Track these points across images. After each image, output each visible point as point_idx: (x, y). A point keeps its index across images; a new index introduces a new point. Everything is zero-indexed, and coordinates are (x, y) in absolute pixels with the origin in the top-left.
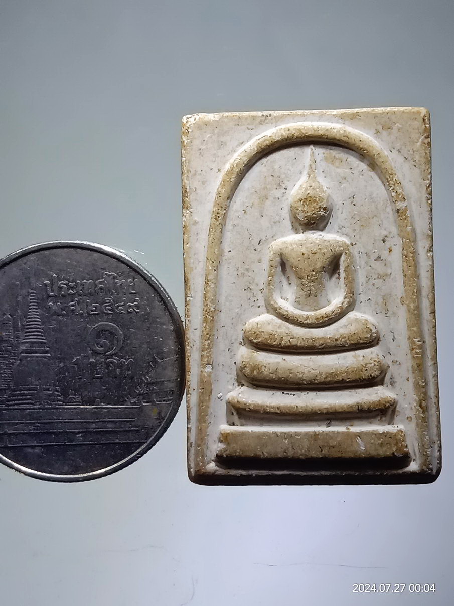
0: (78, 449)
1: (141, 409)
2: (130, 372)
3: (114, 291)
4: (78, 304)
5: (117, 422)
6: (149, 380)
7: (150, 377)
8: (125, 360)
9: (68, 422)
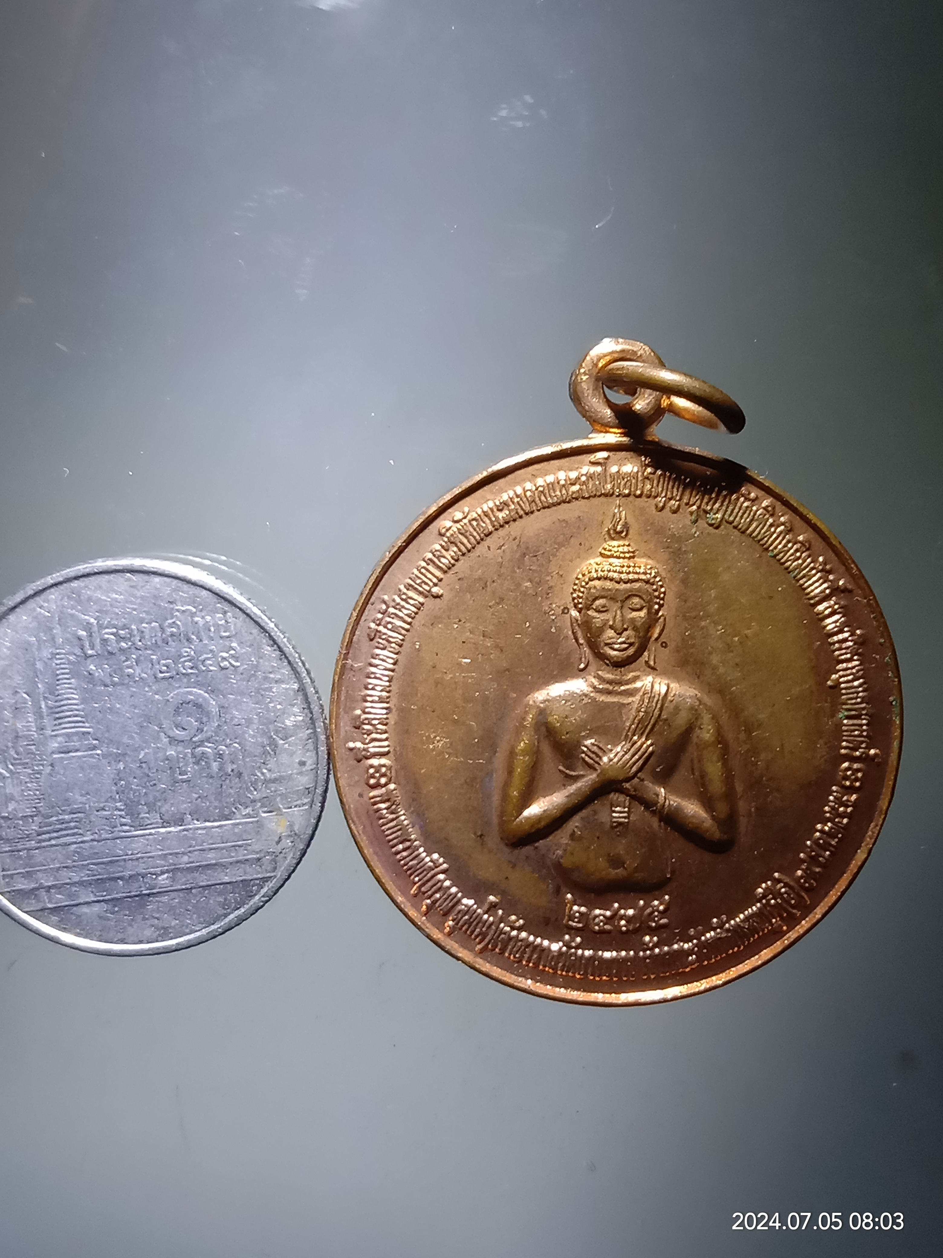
0: (165, 899)
1: (259, 825)
2: (235, 766)
3: (193, 637)
4: (137, 665)
5: (222, 849)
6: (268, 776)
7: (270, 771)
8: (224, 748)
9: (142, 858)
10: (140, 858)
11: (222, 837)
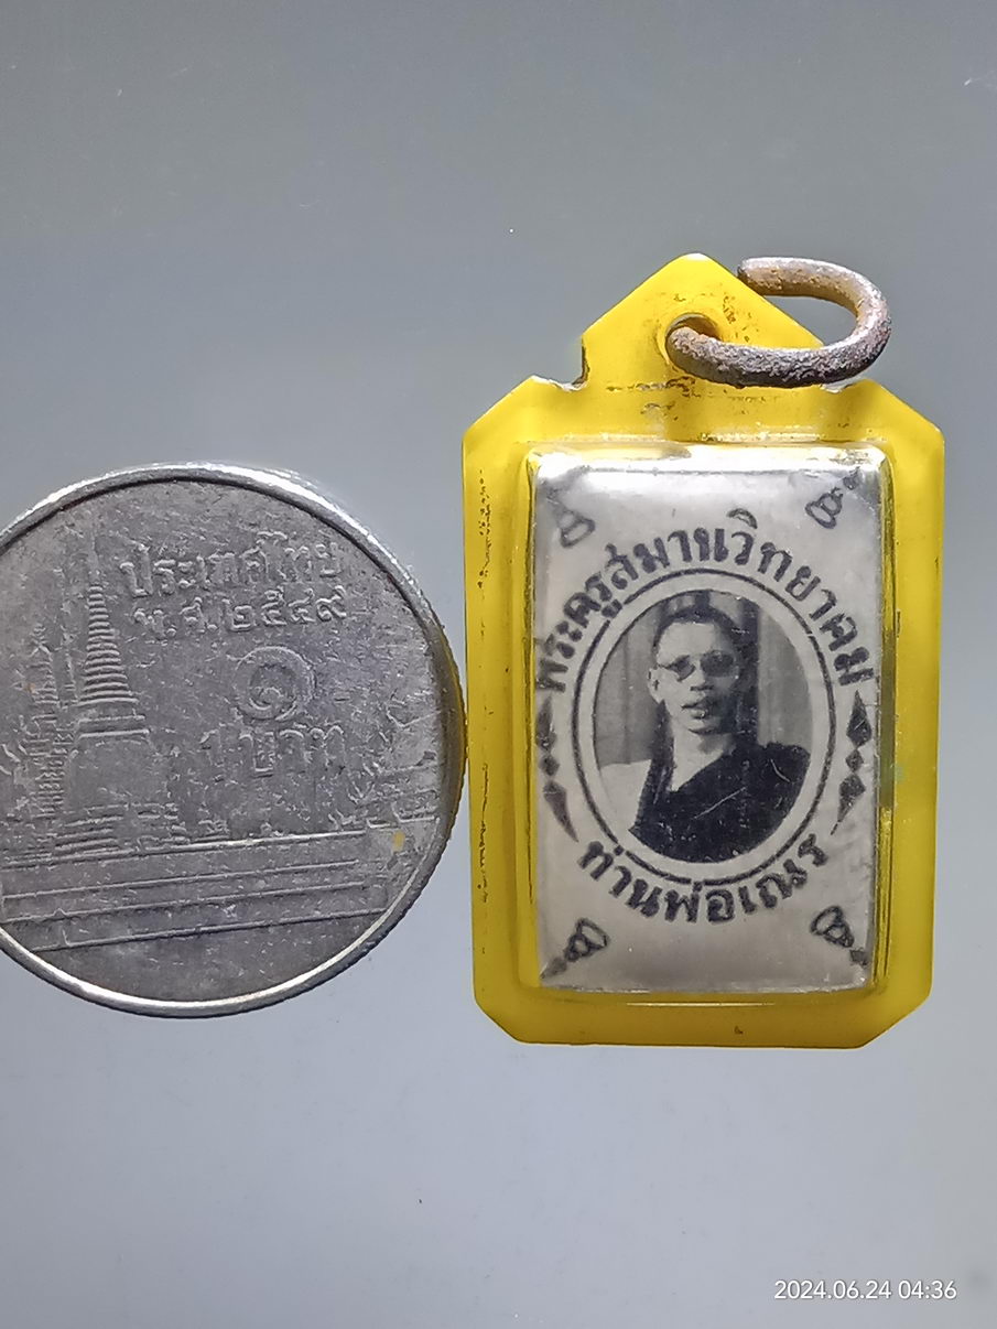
0: (230, 938)
1: (366, 840)
2: (334, 758)
3: (282, 574)
4: (203, 611)
5: (313, 871)
6: (380, 771)
7: (381, 765)
8: (320, 731)
9: (202, 881)
10: (197, 881)
11: (313, 855)
